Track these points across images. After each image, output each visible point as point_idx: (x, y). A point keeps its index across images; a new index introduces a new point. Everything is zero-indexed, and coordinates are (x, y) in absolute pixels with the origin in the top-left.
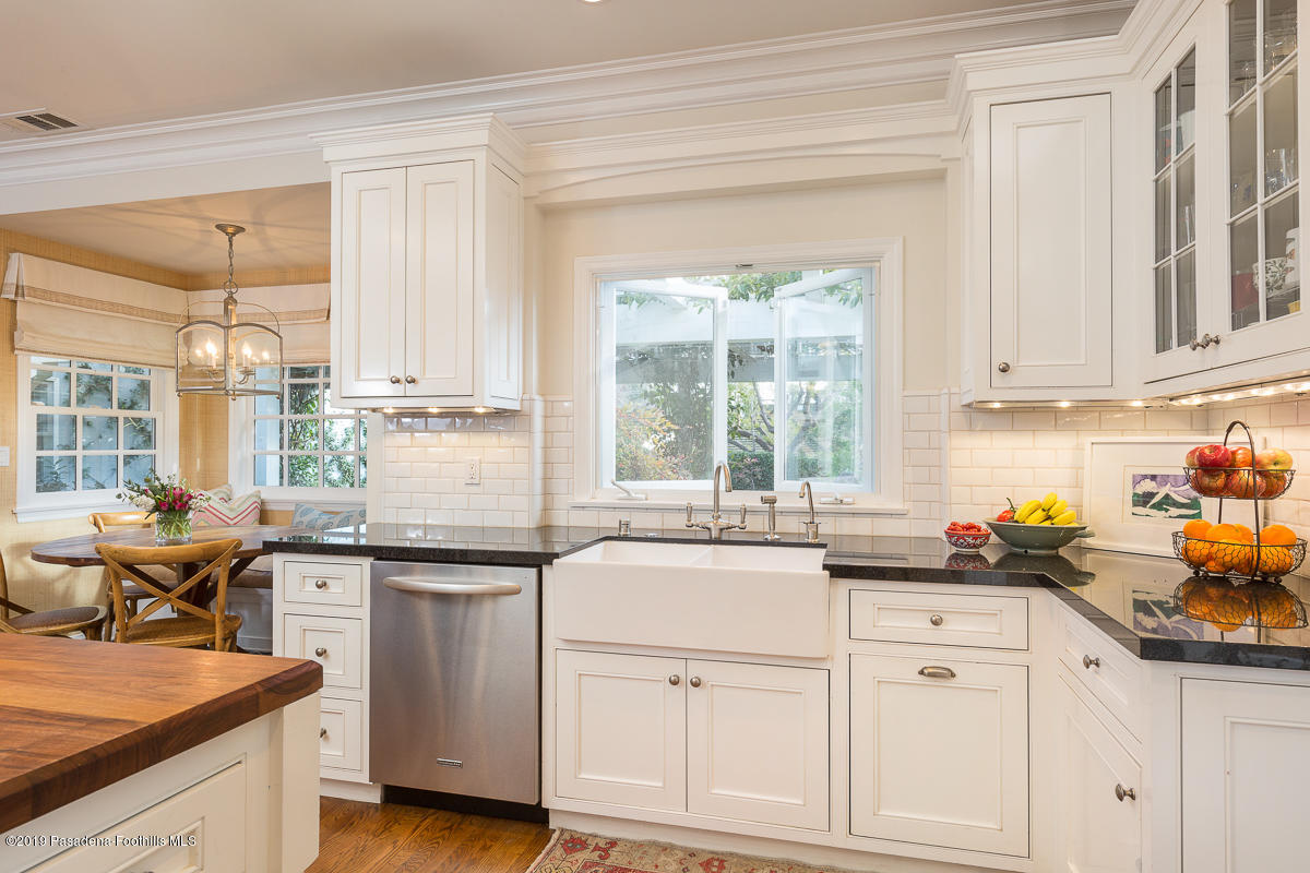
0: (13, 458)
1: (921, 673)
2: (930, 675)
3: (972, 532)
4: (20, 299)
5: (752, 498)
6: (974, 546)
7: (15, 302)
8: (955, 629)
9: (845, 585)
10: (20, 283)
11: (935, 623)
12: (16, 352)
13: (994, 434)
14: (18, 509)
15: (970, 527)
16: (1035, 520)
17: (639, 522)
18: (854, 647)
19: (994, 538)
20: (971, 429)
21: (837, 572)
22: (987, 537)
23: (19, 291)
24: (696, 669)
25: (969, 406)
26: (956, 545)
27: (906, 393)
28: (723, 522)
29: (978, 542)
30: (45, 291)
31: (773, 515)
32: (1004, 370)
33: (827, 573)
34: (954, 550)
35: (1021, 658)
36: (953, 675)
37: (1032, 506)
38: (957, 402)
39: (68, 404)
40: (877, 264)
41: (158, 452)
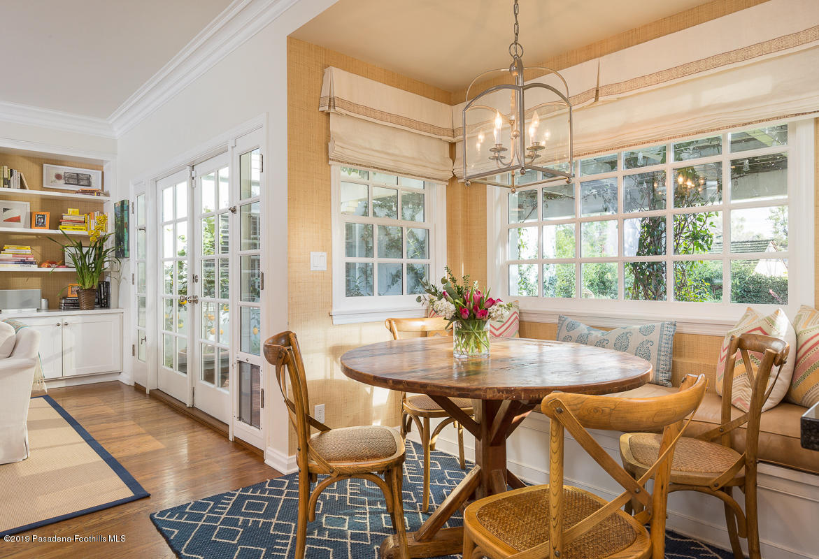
0: (330, 263)
4: (332, 110)
7: (328, 114)
10: (332, 96)
12: (330, 162)
14: (334, 311)
23: (332, 102)
30: (350, 103)
39: (366, 214)
41: (431, 261)
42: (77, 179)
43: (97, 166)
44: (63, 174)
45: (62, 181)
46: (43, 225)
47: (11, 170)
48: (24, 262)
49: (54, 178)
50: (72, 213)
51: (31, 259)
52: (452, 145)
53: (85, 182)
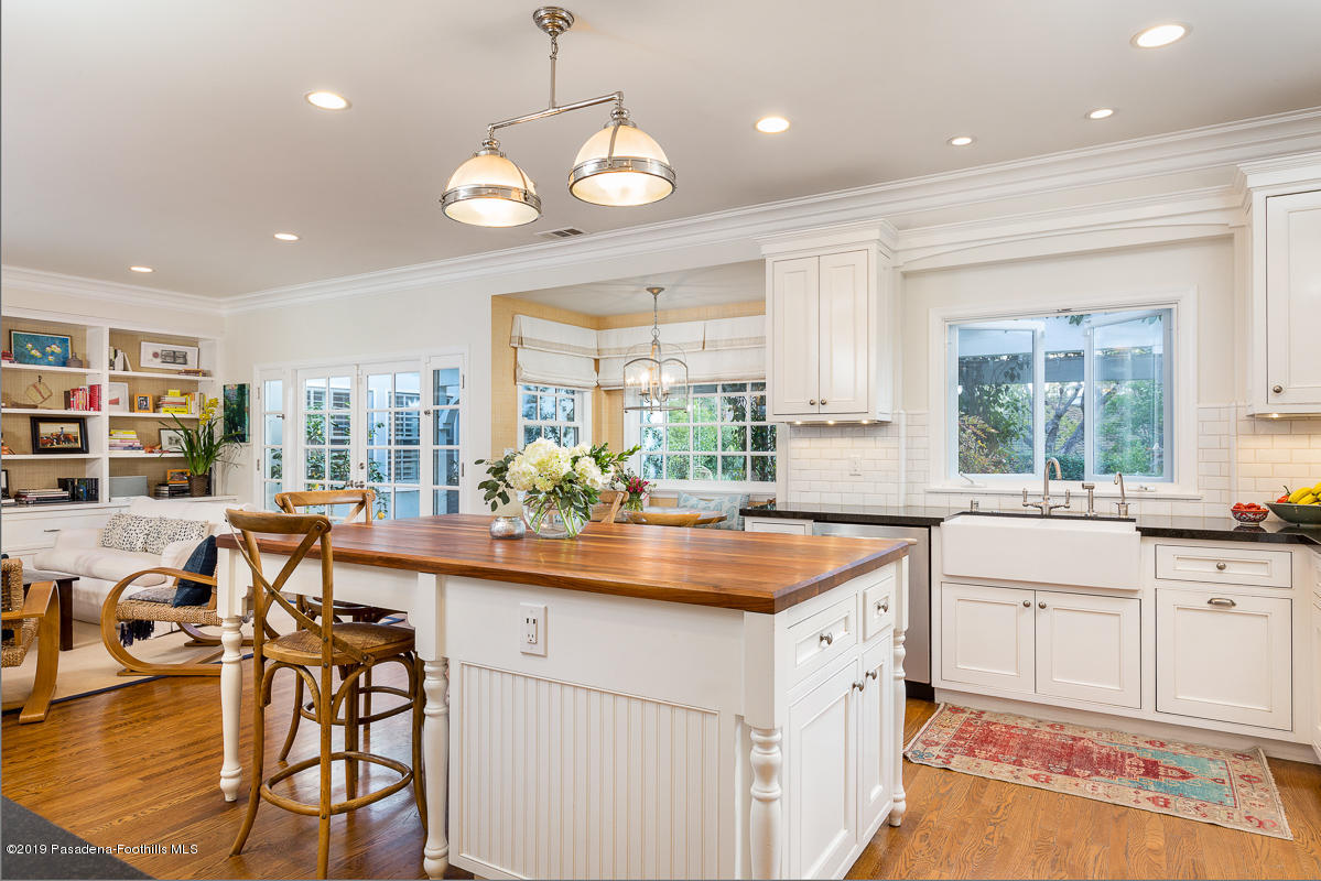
1: (1210, 602)
2: (1217, 604)
3: (1254, 510)
4: (520, 346)
5: (1074, 487)
6: (1255, 520)
7: (516, 348)
8: (1233, 572)
9: (1152, 541)
11: (1220, 568)
12: (517, 383)
13: (1275, 437)
15: (1251, 506)
16: (1306, 501)
17: (986, 504)
18: (1158, 584)
19: (1271, 513)
20: (1255, 434)
21: (1147, 532)
22: (1266, 513)
24: (1042, 598)
25: (1253, 416)
26: (1239, 519)
27: (1201, 405)
28: (1051, 504)
29: (1258, 517)
31: (1091, 499)
32: (1278, 391)
33: (1139, 533)
34: (1239, 523)
35: (1287, 593)
36: (1234, 604)
37: (1304, 491)
38: (1243, 414)
40: (1175, 306)
42: (174, 357)
43: (193, 342)
44: (159, 352)
45: (159, 360)
46: (146, 409)
47: (116, 351)
48: (132, 448)
49: (151, 357)
50: (173, 395)
51: (138, 444)
52: (597, 361)
53: (181, 360)
